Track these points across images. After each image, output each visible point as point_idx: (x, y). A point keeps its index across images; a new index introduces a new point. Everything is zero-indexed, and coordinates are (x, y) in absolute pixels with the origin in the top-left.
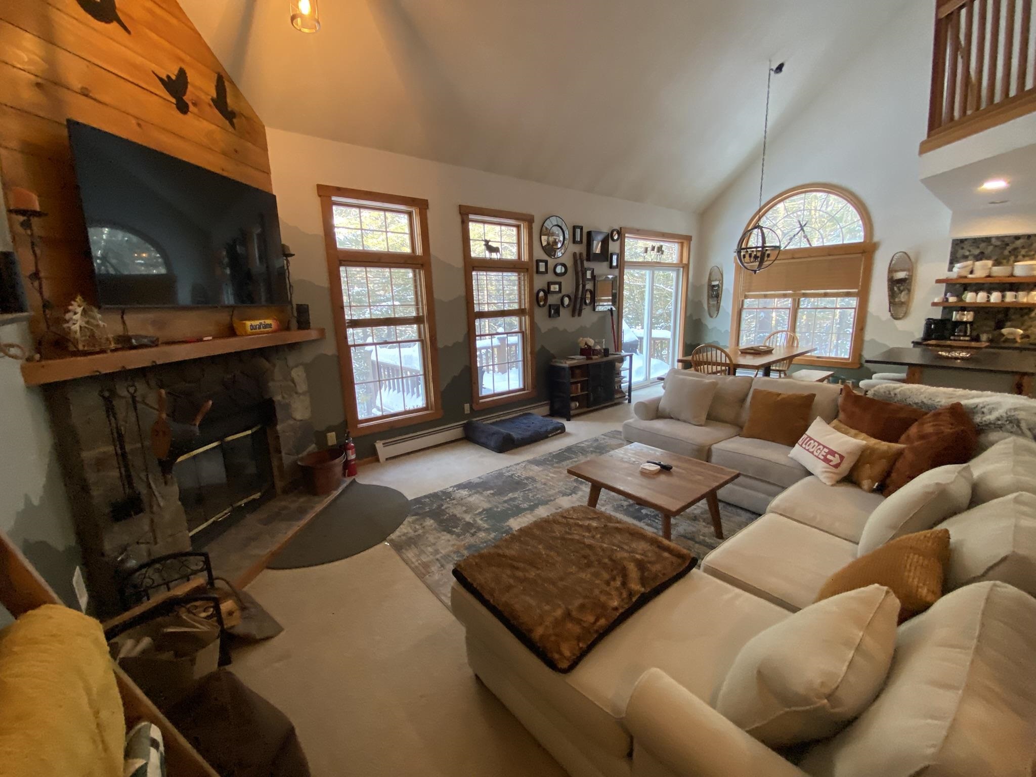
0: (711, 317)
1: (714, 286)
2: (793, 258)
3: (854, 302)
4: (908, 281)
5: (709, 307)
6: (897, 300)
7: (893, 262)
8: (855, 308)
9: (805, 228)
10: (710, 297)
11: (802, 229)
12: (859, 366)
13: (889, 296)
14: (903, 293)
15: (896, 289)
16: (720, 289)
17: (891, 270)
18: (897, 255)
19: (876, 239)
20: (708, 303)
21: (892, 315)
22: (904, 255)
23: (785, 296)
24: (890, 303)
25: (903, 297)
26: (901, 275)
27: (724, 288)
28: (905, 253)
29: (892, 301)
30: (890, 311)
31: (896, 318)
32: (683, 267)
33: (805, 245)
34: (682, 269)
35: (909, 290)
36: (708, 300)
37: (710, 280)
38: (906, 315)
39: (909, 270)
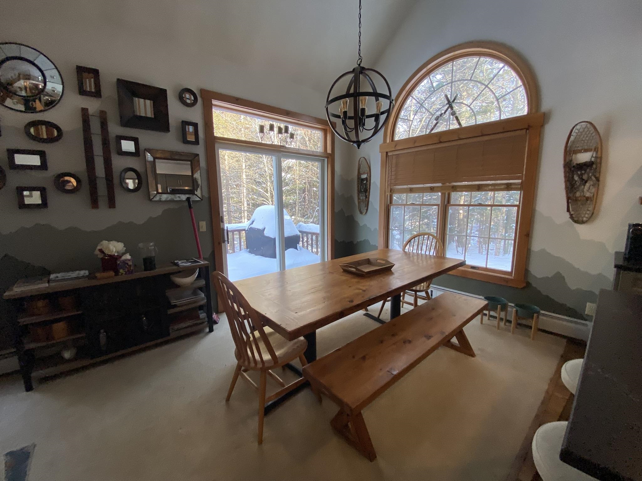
0: (361, 213)
1: (363, 180)
2: (441, 142)
3: (515, 196)
4: (594, 166)
5: (359, 203)
6: (578, 194)
7: (572, 138)
8: (518, 206)
9: (454, 105)
10: (359, 192)
11: (451, 107)
12: (525, 285)
13: (566, 188)
14: (588, 185)
15: (576, 178)
16: (368, 183)
17: (569, 151)
18: (578, 127)
19: (545, 107)
20: (359, 199)
21: (572, 217)
22: (589, 125)
23: (432, 189)
24: (568, 198)
25: (587, 190)
26: (584, 157)
27: (372, 181)
28: (591, 123)
29: (571, 195)
30: (568, 210)
31: (577, 220)
32: (328, 158)
33: (454, 126)
34: (326, 159)
35: (598, 179)
36: (358, 195)
37: (359, 174)
38: (592, 217)
39: (596, 150)
